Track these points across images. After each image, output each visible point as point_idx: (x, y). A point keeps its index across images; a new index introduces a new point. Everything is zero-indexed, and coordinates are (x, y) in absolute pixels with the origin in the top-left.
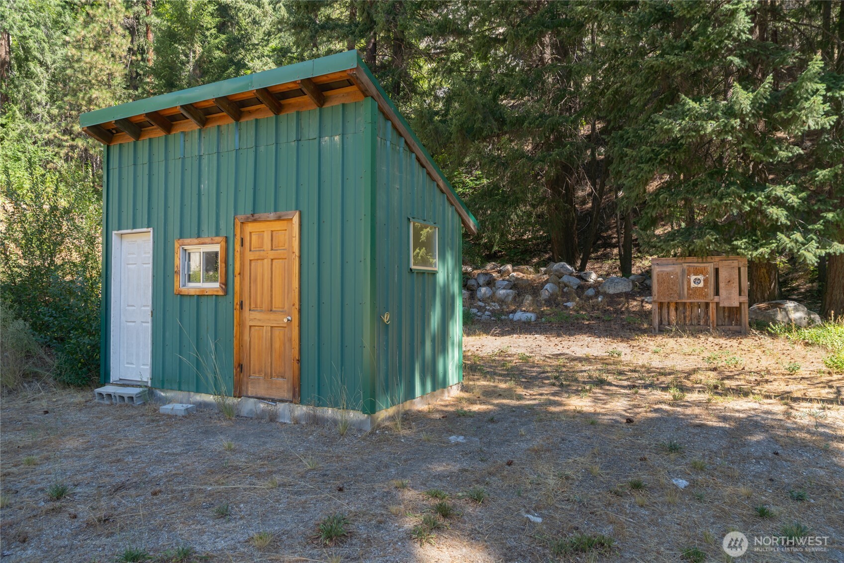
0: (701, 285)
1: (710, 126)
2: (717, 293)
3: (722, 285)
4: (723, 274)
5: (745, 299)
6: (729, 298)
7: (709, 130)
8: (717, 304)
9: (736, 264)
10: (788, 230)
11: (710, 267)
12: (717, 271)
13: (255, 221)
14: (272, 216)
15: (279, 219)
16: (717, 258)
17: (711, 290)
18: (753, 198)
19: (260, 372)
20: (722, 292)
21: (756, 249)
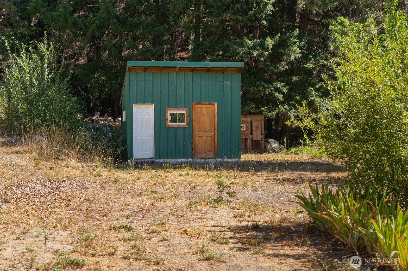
0: (245, 129)
1: (255, 53)
2: (251, 133)
3: (254, 129)
4: (254, 124)
5: (263, 136)
6: (257, 136)
7: (255, 55)
8: (252, 138)
9: (259, 119)
10: (283, 103)
11: (249, 120)
12: (251, 122)
13: (201, 104)
14: (207, 103)
15: (210, 104)
16: (251, 116)
17: (249, 132)
18: (268, 88)
19: (202, 150)
20: (254, 132)
21: (270, 112)
